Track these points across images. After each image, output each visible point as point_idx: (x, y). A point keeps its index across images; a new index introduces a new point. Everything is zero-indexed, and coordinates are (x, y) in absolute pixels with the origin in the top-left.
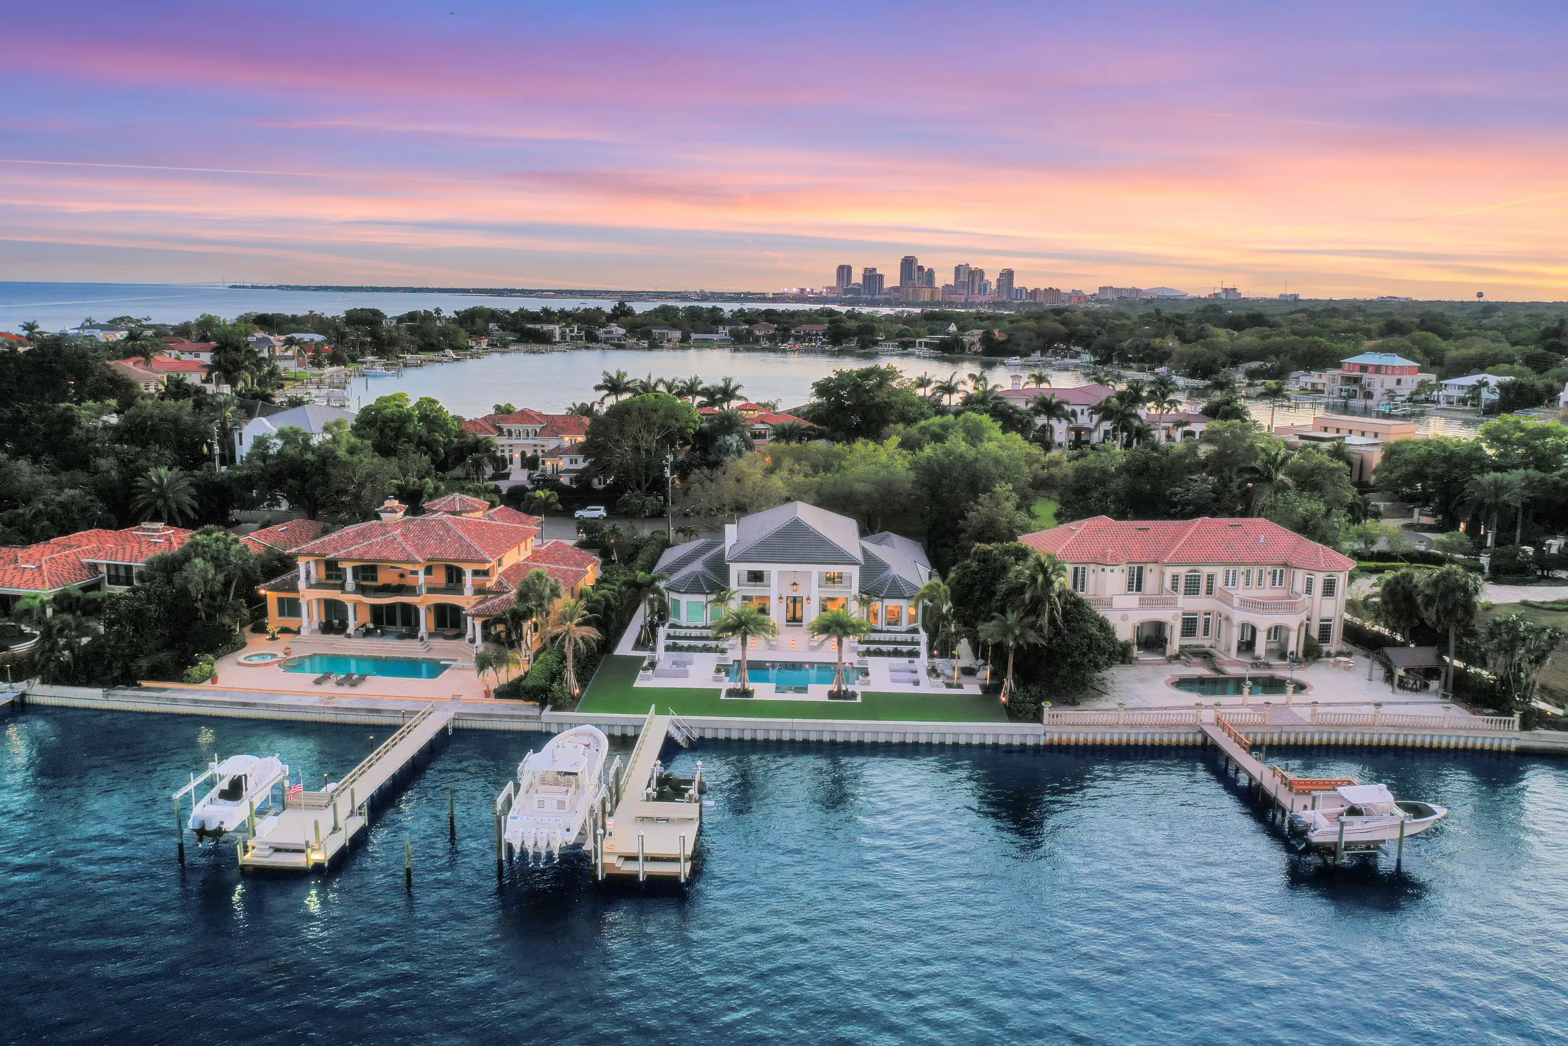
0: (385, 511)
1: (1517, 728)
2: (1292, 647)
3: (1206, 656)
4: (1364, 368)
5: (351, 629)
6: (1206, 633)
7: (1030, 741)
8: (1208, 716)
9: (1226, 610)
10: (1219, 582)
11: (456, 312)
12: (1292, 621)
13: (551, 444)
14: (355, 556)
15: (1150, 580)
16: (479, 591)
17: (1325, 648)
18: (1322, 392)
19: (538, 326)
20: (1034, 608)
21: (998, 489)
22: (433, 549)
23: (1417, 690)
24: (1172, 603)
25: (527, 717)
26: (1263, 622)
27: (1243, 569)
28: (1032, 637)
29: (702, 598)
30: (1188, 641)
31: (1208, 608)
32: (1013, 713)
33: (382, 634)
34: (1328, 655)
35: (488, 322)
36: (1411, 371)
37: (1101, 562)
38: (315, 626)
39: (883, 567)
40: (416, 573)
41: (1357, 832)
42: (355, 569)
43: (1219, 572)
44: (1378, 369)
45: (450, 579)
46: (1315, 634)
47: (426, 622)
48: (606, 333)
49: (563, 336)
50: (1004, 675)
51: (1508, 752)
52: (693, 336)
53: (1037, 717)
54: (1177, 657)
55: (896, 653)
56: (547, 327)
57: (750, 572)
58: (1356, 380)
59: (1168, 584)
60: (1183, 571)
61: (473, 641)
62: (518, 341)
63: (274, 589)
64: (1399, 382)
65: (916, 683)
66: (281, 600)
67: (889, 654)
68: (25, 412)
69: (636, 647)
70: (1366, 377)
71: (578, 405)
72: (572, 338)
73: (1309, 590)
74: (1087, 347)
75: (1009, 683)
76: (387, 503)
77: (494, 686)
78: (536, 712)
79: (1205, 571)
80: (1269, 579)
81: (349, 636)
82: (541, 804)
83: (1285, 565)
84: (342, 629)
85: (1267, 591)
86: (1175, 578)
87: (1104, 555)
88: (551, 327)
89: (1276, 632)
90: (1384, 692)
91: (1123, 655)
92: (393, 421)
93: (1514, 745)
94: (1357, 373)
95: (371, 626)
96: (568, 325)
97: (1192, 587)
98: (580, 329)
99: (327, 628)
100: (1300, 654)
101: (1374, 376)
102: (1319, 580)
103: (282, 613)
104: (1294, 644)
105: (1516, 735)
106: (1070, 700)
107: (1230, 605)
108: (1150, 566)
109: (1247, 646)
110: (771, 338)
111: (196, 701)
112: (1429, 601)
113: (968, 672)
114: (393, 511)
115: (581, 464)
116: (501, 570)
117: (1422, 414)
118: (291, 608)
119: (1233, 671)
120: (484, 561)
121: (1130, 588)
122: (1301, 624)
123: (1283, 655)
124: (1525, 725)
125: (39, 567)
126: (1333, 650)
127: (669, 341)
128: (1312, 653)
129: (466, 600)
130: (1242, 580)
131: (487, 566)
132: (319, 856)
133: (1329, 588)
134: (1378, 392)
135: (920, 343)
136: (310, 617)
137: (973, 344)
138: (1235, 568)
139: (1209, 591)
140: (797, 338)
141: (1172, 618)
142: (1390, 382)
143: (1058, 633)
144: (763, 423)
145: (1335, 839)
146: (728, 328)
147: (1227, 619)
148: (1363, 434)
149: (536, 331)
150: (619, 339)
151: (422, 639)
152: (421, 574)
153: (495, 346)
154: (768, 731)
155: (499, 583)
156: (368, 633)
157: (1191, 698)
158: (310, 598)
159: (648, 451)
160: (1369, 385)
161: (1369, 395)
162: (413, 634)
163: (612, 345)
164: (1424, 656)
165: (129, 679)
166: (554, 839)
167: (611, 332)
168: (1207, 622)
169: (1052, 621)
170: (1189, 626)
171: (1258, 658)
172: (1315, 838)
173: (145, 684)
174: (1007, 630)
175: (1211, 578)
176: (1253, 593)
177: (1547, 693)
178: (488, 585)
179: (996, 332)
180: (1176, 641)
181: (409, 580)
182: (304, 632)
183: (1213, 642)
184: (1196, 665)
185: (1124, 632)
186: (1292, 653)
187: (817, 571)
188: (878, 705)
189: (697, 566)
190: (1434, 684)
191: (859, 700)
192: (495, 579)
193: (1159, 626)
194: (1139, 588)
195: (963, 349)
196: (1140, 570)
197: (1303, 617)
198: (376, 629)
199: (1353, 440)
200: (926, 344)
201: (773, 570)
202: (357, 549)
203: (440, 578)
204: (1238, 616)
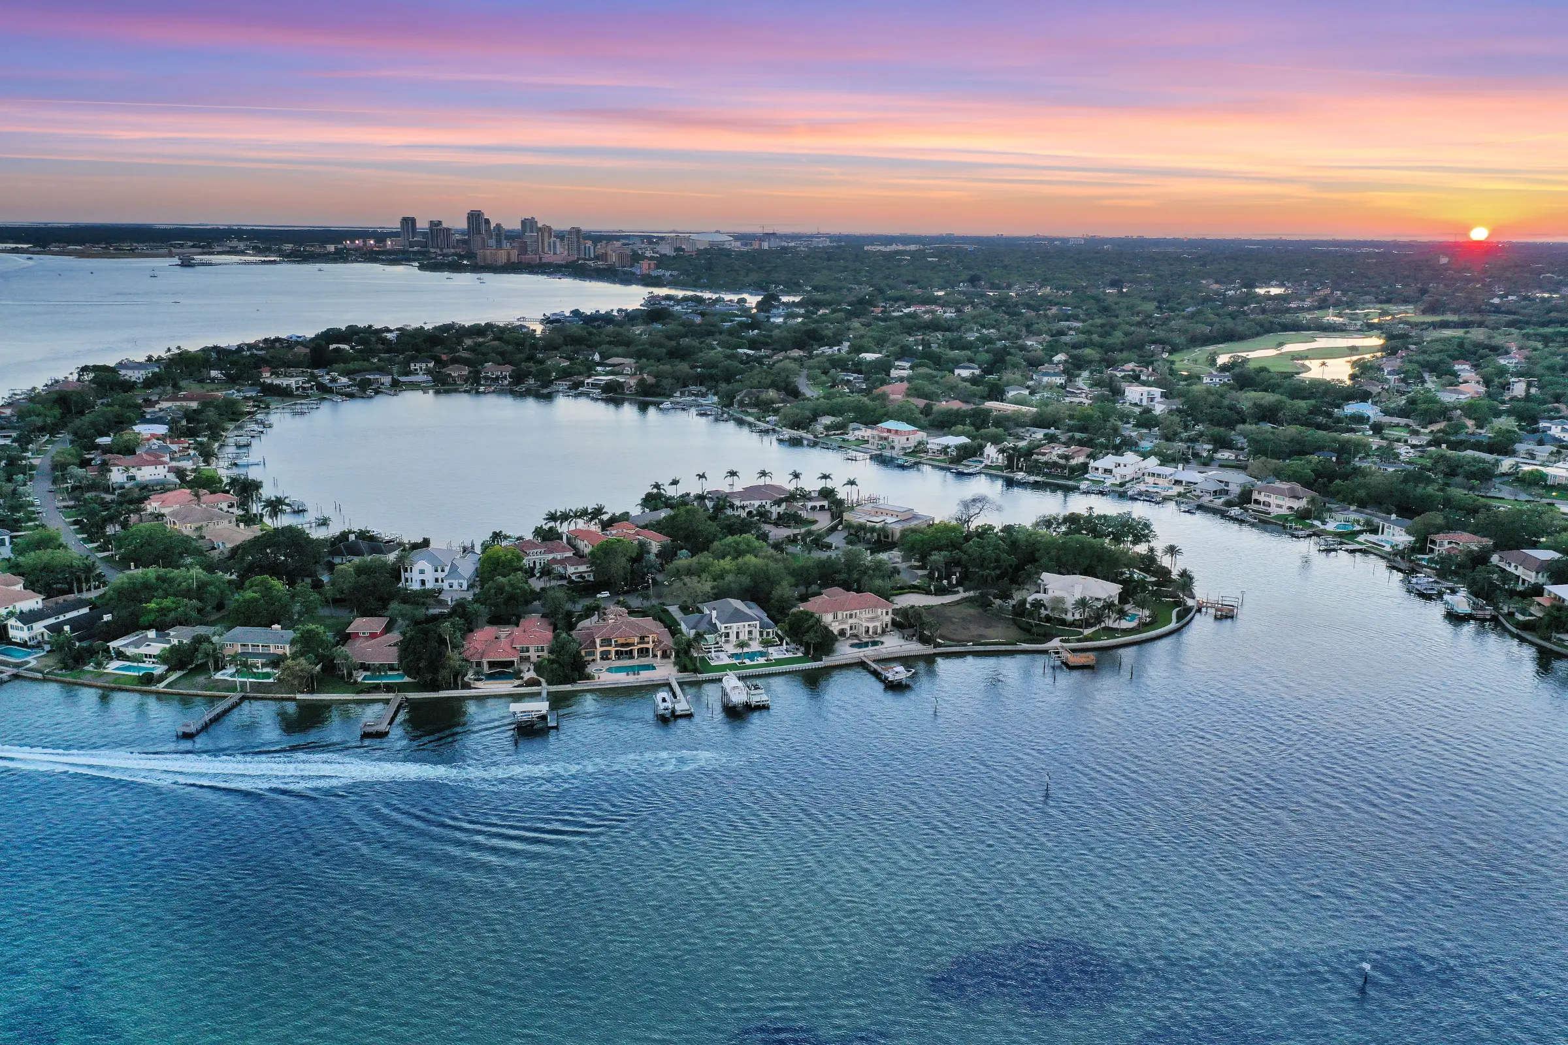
1: (934, 648)
3: (856, 636)
4: (889, 431)
5: (613, 658)
6: (856, 630)
7: (820, 666)
8: (861, 654)
9: (860, 622)
10: (858, 615)
12: (878, 624)
13: (550, 556)
14: (616, 636)
15: (840, 616)
16: (653, 642)
17: (887, 630)
18: (867, 442)
20: (817, 631)
23: (910, 641)
24: (846, 622)
26: (871, 625)
27: (863, 608)
28: (817, 639)
30: (852, 633)
31: (856, 623)
32: (813, 660)
33: (623, 659)
34: (888, 632)
36: (914, 432)
37: (826, 612)
41: (898, 677)
42: (614, 640)
43: (857, 610)
44: (897, 432)
46: (884, 626)
47: (636, 653)
50: (808, 650)
51: (933, 655)
53: (820, 660)
54: (850, 638)
58: (886, 439)
59: (844, 616)
60: (847, 611)
61: (653, 657)
64: (907, 440)
65: (784, 654)
70: (891, 437)
73: (882, 614)
75: (810, 651)
78: (696, 675)
79: (853, 610)
80: (871, 612)
83: (875, 607)
84: (610, 659)
85: (870, 615)
86: (846, 614)
89: (874, 628)
90: (902, 642)
91: (838, 640)
93: (933, 653)
94: (885, 435)
97: (851, 616)
99: (602, 658)
100: (881, 633)
101: (894, 436)
102: (884, 609)
104: (879, 631)
105: (934, 650)
106: (827, 655)
107: (861, 620)
108: (837, 610)
109: (867, 632)
110: (466, 380)
112: (912, 617)
113: (797, 649)
117: (920, 463)
119: (865, 640)
121: (835, 619)
122: (880, 625)
123: (876, 634)
124: (936, 647)
126: (889, 630)
128: (884, 632)
129: (650, 645)
130: (864, 612)
131: (656, 634)
133: (887, 613)
134: (896, 444)
135: (587, 384)
139: (856, 618)
140: (489, 380)
141: (847, 627)
142: (903, 440)
143: (822, 636)
145: (893, 679)
147: (861, 625)
150: (347, 388)
152: (636, 639)
157: (856, 650)
158: (599, 649)
160: (892, 442)
161: (893, 448)
162: (635, 658)
164: (912, 631)
165: (574, 681)
168: (856, 627)
170: (851, 628)
171: (870, 636)
174: (808, 638)
175: (854, 613)
176: (866, 616)
177: (941, 637)
178: (655, 640)
180: (848, 633)
181: (629, 641)
183: (858, 633)
184: (855, 640)
185: (836, 632)
186: (879, 633)
187: (746, 624)
188: (779, 662)
189: (705, 625)
190: (915, 639)
191: (774, 661)
193: (844, 630)
194: (837, 618)
197: (881, 622)
199: (889, 520)
201: (733, 625)
204: (865, 624)
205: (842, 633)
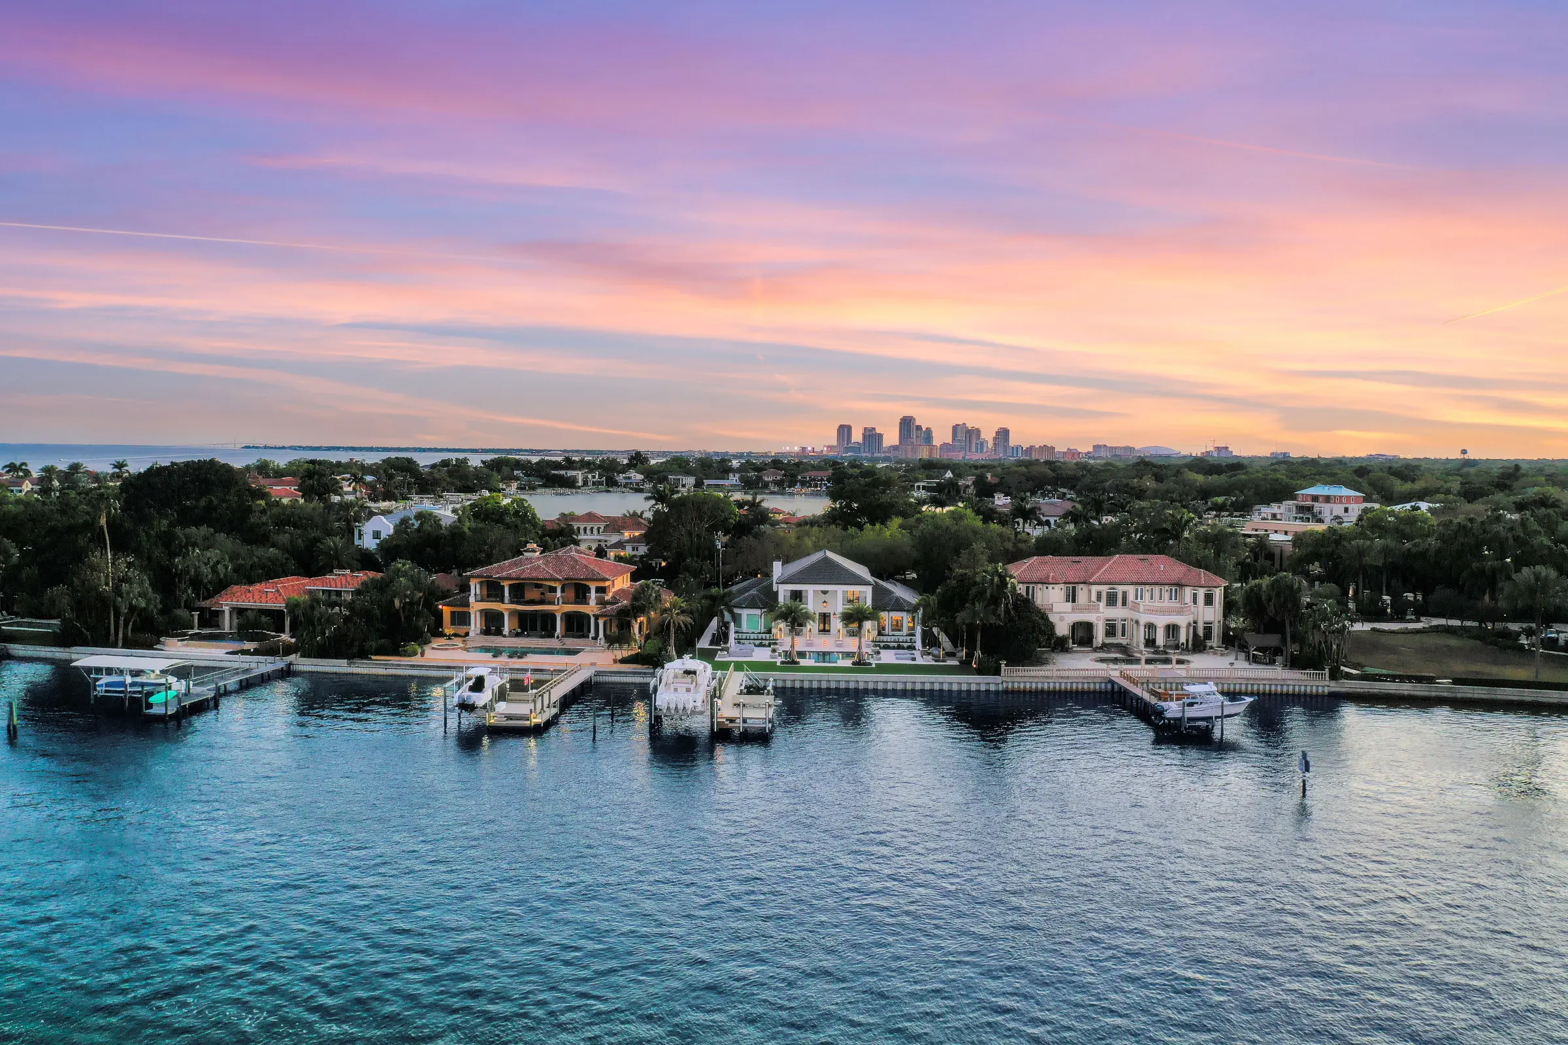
0: (527, 551)
1: (1327, 679)
2: (1183, 639)
3: (1121, 647)
4: (1315, 498)
5: (506, 630)
6: (1123, 635)
7: (992, 688)
8: (1117, 673)
9: (1135, 616)
10: (1131, 597)
11: (483, 462)
12: (1182, 621)
13: (614, 539)
14: (514, 575)
15: (1082, 594)
16: (601, 602)
17: (1209, 643)
19: (562, 472)
20: (995, 601)
21: (974, 546)
22: (567, 572)
23: (1266, 664)
24: (1097, 610)
25: (645, 673)
26: (1161, 622)
27: (1147, 587)
28: (993, 620)
29: (758, 612)
30: (1109, 640)
31: (1124, 616)
32: (980, 671)
33: (528, 636)
34: (1211, 648)
35: (513, 470)
36: (1357, 500)
37: (1046, 582)
38: (479, 632)
39: (891, 592)
40: (553, 590)
42: (511, 586)
43: (1131, 590)
44: (1328, 499)
45: (577, 596)
46: (1201, 632)
47: (560, 626)
48: (625, 478)
49: (585, 483)
50: (975, 650)
51: (1323, 696)
52: (706, 482)
53: (997, 672)
54: (1101, 648)
55: (899, 647)
56: (571, 473)
57: (792, 592)
58: (1309, 509)
59: (1094, 598)
60: (1104, 589)
61: (595, 638)
62: (544, 486)
63: (448, 605)
64: (1346, 510)
65: (914, 659)
66: (453, 613)
67: (894, 648)
68: (215, 502)
69: (712, 643)
70: (1317, 506)
71: (631, 512)
72: (594, 483)
73: (1195, 602)
74: (1072, 488)
75: (978, 653)
76: (529, 546)
77: (619, 657)
78: (652, 671)
79: (1120, 589)
80: (1166, 596)
81: (505, 636)
82: (676, 690)
83: (1177, 584)
84: (499, 632)
85: (1166, 603)
86: (1099, 595)
87: (1048, 577)
88: (574, 473)
89: (1172, 630)
90: (1246, 665)
91: (1061, 645)
92: (493, 513)
93: (1326, 690)
94: (1309, 503)
95: (519, 631)
96: (591, 471)
97: (1112, 600)
98: (601, 476)
99: (486, 632)
100: (1190, 646)
101: (1323, 505)
102: (1201, 593)
103: (453, 623)
105: (1327, 683)
106: (1021, 665)
107: (1138, 612)
108: (1081, 586)
109: (1150, 640)
110: (779, 483)
111: (413, 666)
112: (1270, 600)
113: (951, 655)
114: (534, 551)
115: (643, 550)
116: (614, 590)
118: (462, 619)
119: (1140, 653)
120: (605, 580)
121: (1067, 601)
122: (1189, 624)
123: (1177, 647)
124: (1333, 677)
125: (278, 591)
126: (1214, 645)
127: (684, 486)
128: (1199, 645)
129: (591, 607)
130: (1147, 595)
131: (607, 584)
132: (538, 720)
133: (1209, 600)
134: (1328, 518)
135: (918, 487)
136: (476, 624)
137: (968, 487)
138: (1143, 587)
139: (1124, 603)
140: (803, 484)
141: (1097, 621)
142: (1338, 509)
143: (1011, 620)
144: (787, 523)
145: (1179, 715)
146: (737, 475)
147: (1137, 622)
148: (1286, 533)
149: (561, 477)
150: (637, 484)
151: (558, 637)
152: (559, 590)
153: (525, 489)
154: (811, 681)
155: (613, 597)
156: (517, 635)
157: (1104, 666)
158: (476, 607)
159: (699, 536)
160: (1320, 513)
162: (551, 635)
163: (631, 489)
164: (1273, 640)
165: (363, 654)
166: (689, 703)
167: (629, 478)
168: (1124, 626)
169: (1007, 611)
170: (1111, 630)
171: (1159, 647)
172: (1168, 715)
173: (373, 657)
174: (975, 614)
175: (1125, 594)
176: (1157, 604)
178: (607, 598)
179: (989, 475)
180: (1100, 637)
181: (548, 597)
182: (471, 634)
183: (1128, 641)
184: (1114, 652)
185: (1062, 629)
186: (1183, 644)
187: (840, 589)
188: (887, 669)
189: (753, 592)
190: (1279, 659)
191: (874, 666)
192: (611, 594)
193: (1088, 627)
194: (1074, 601)
195: (958, 491)
196: (1074, 588)
197: (1191, 619)
198: (523, 632)
199: (1274, 537)
200: (924, 488)
201: (809, 590)
202: (513, 572)
203: (571, 593)
204: (1144, 619)
205: (1083, 634)
